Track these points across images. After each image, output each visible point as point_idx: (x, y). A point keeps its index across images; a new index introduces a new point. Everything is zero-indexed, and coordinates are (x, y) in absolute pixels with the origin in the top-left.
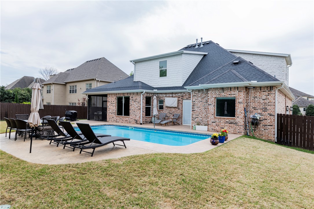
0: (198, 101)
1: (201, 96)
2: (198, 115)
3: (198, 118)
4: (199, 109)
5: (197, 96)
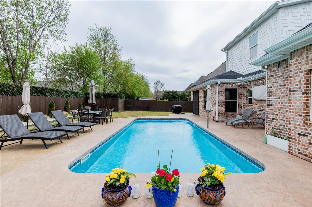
0: (278, 86)
1: (283, 73)
2: (277, 115)
3: (277, 119)
4: (279, 101)
5: (276, 75)
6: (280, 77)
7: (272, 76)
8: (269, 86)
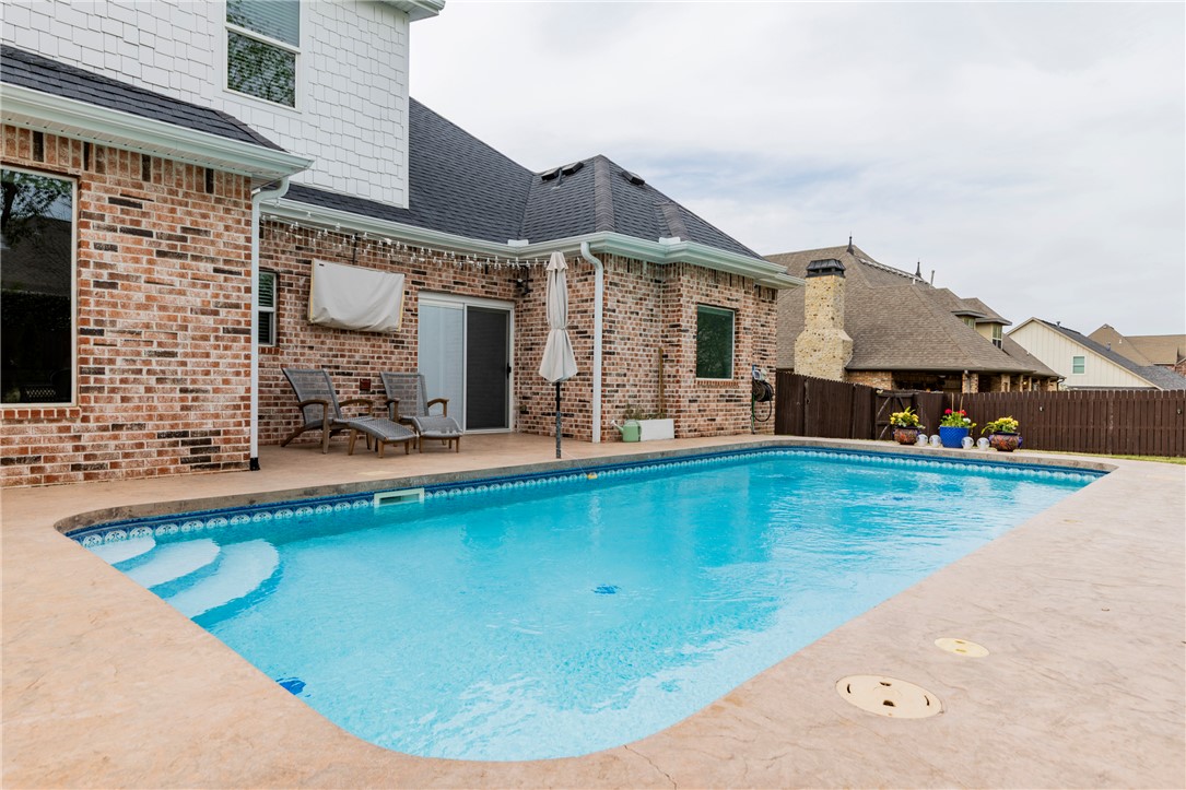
0: (626, 313)
1: (634, 288)
2: (625, 375)
3: (624, 386)
4: (628, 346)
5: (623, 286)
6: (630, 292)
7: (616, 285)
8: (609, 307)
